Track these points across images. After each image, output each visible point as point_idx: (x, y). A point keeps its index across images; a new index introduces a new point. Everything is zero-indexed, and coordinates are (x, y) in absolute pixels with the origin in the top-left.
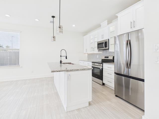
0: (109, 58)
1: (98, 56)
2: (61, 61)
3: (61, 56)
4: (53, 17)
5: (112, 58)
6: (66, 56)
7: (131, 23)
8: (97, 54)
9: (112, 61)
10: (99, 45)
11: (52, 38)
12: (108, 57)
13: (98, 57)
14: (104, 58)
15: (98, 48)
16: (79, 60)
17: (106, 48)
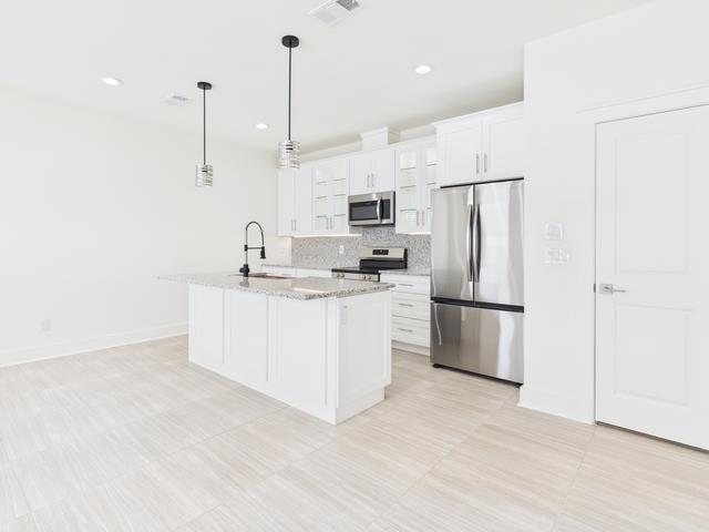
0: (391, 255)
1: (342, 247)
2: (246, 266)
3: (246, 248)
4: (205, 86)
5: (400, 255)
6: (263, 248)
7: (478, 158)
8: (338, 240)
9: (401, 265)
10: (354, 209)
11: (201, 174)
12: (386, 252)
13: (342, 252)
14: (369, 254)
15: (351, 219)
17: (385, 222)
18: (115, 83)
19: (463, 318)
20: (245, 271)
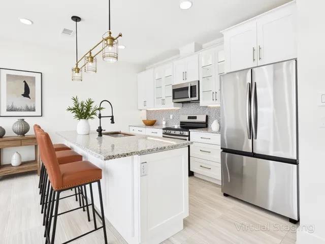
0: (198, 119)
2: (100, 127)
3: (100, 117)
4: (76, 19)
6: (112, 117)
7: (254, 50)
10: (176, 93)
12: (195, 118)
14: (185, 119)
15: (174, 98)
16: (130, 126)
17: (193, 99)
18: (29, 23)
19: (244, 164)
20: (100, 131)
